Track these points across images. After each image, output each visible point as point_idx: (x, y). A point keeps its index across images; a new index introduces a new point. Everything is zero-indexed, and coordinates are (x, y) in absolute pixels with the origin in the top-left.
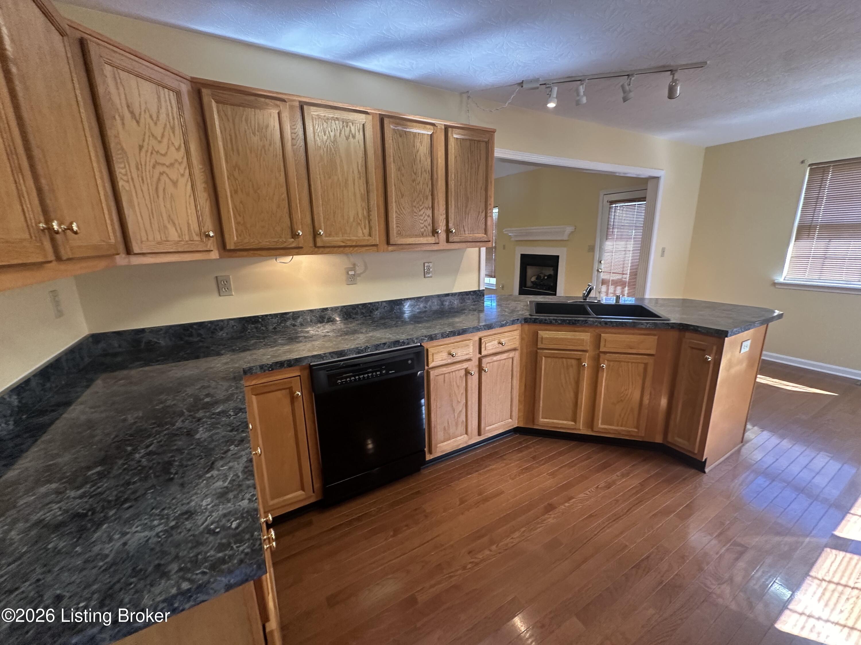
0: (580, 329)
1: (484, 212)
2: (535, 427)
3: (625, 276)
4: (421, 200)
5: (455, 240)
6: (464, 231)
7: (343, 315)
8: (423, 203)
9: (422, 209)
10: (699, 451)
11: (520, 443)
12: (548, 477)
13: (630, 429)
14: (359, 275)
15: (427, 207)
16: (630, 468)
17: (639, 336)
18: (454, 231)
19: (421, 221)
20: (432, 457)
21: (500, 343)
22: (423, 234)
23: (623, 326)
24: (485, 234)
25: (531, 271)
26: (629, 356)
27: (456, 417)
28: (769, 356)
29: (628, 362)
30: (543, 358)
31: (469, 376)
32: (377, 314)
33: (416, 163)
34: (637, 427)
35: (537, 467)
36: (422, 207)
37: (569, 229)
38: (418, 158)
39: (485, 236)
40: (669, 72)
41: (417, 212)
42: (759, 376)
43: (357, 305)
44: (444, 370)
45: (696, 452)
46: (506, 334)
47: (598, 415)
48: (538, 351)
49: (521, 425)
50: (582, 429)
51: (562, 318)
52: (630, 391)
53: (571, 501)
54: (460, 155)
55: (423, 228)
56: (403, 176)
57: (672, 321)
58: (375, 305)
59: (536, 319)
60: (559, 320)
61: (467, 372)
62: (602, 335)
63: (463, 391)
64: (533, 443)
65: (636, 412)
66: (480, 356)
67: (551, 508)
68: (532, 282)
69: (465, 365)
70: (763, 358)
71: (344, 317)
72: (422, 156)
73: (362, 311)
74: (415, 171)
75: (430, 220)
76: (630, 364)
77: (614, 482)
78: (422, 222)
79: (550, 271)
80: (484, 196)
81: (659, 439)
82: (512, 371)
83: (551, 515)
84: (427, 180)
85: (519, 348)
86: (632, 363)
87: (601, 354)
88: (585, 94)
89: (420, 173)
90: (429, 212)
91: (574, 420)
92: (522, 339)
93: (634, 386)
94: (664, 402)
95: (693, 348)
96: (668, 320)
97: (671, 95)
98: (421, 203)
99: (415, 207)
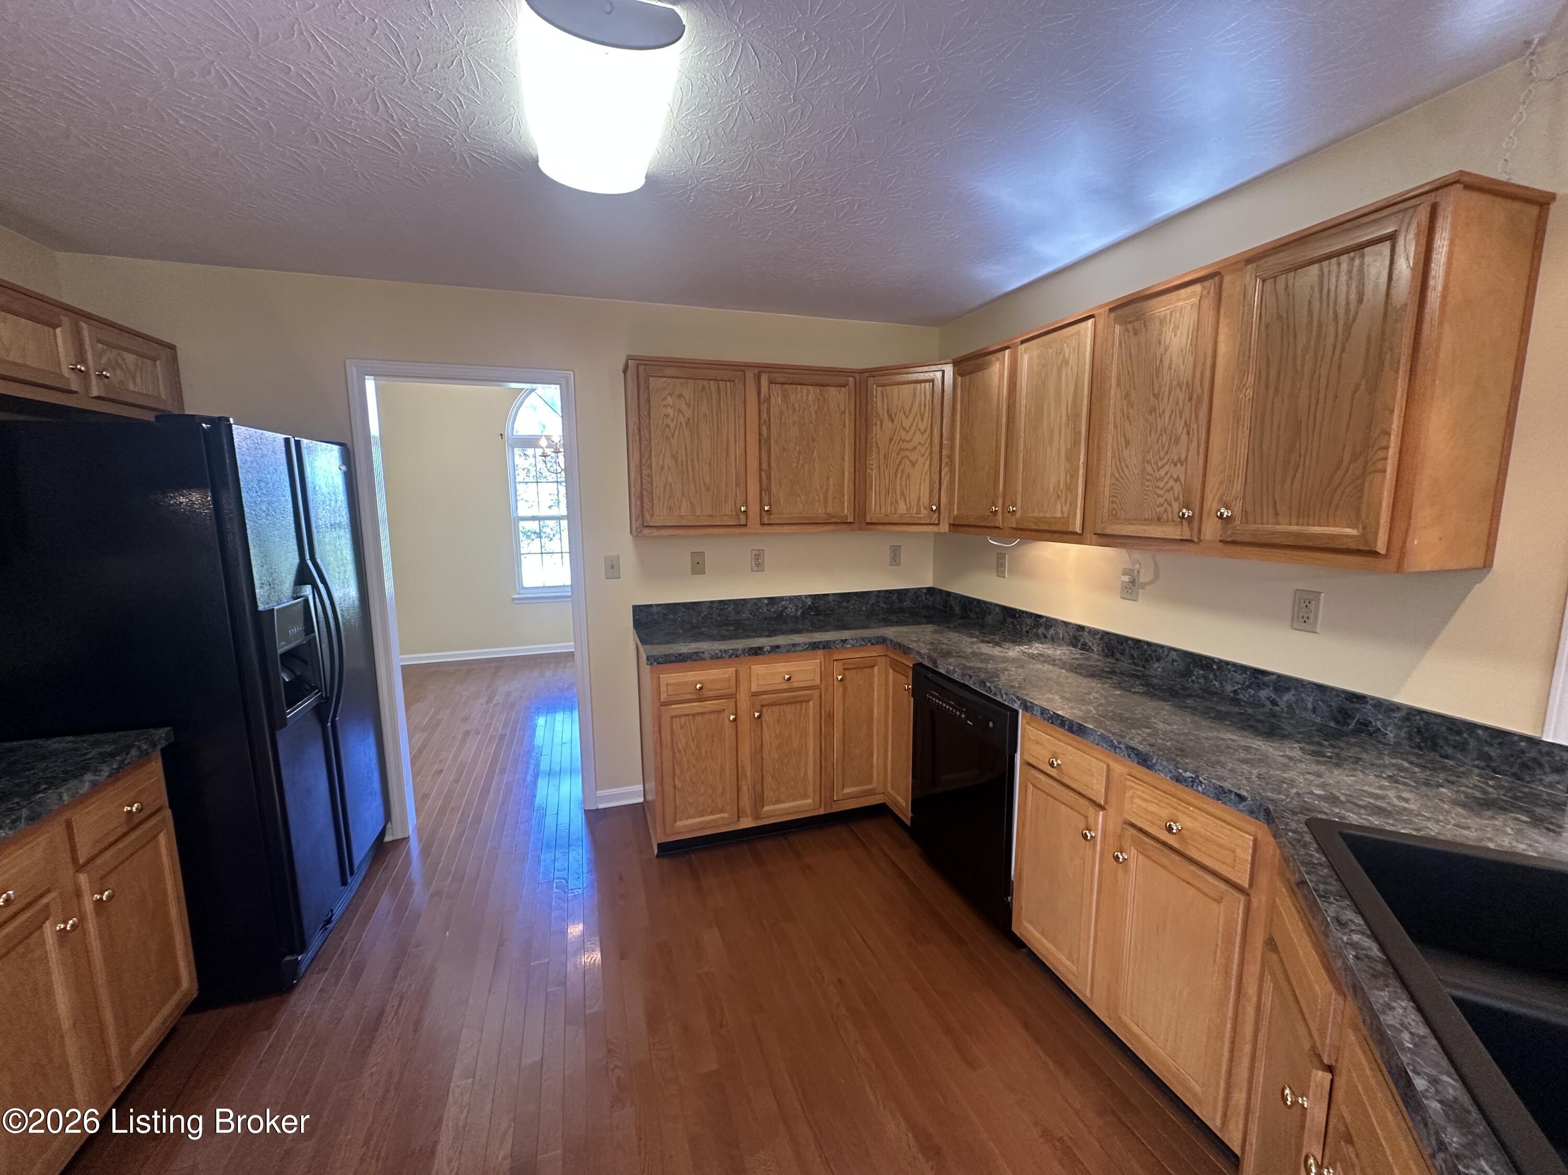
1: (1361, 460)
4: (1163, 447)
6: (1276, 515)
7: (1102, 647)
8: (1167, 452)
9: (1163, 466)
14: (1143, 586)
15: (1175, 459)
18: (1229, 514)
19: (1159, 492)
22: (1159, 518)
24: (1357, 527)
32: (1156, 670)
33: (1160, 376)
36: (1166, 460)
38: (1166, 363)
39: (1355, 532)
41: (1151, 471)
43: (1127, 639)
55: (1161, 505)
56: (1132, 406)
58: (1155, 651)
71: (1103, 650)
72: (1174, 358)
73: (1133, 652)
74: (1156, 390)
75: (1178, 489)
78: (1162, 492)
84: (1181, 403)
89: (1166, 393)
90: (1180, 471)
98: (1162, 454)
99: (1149, 462)
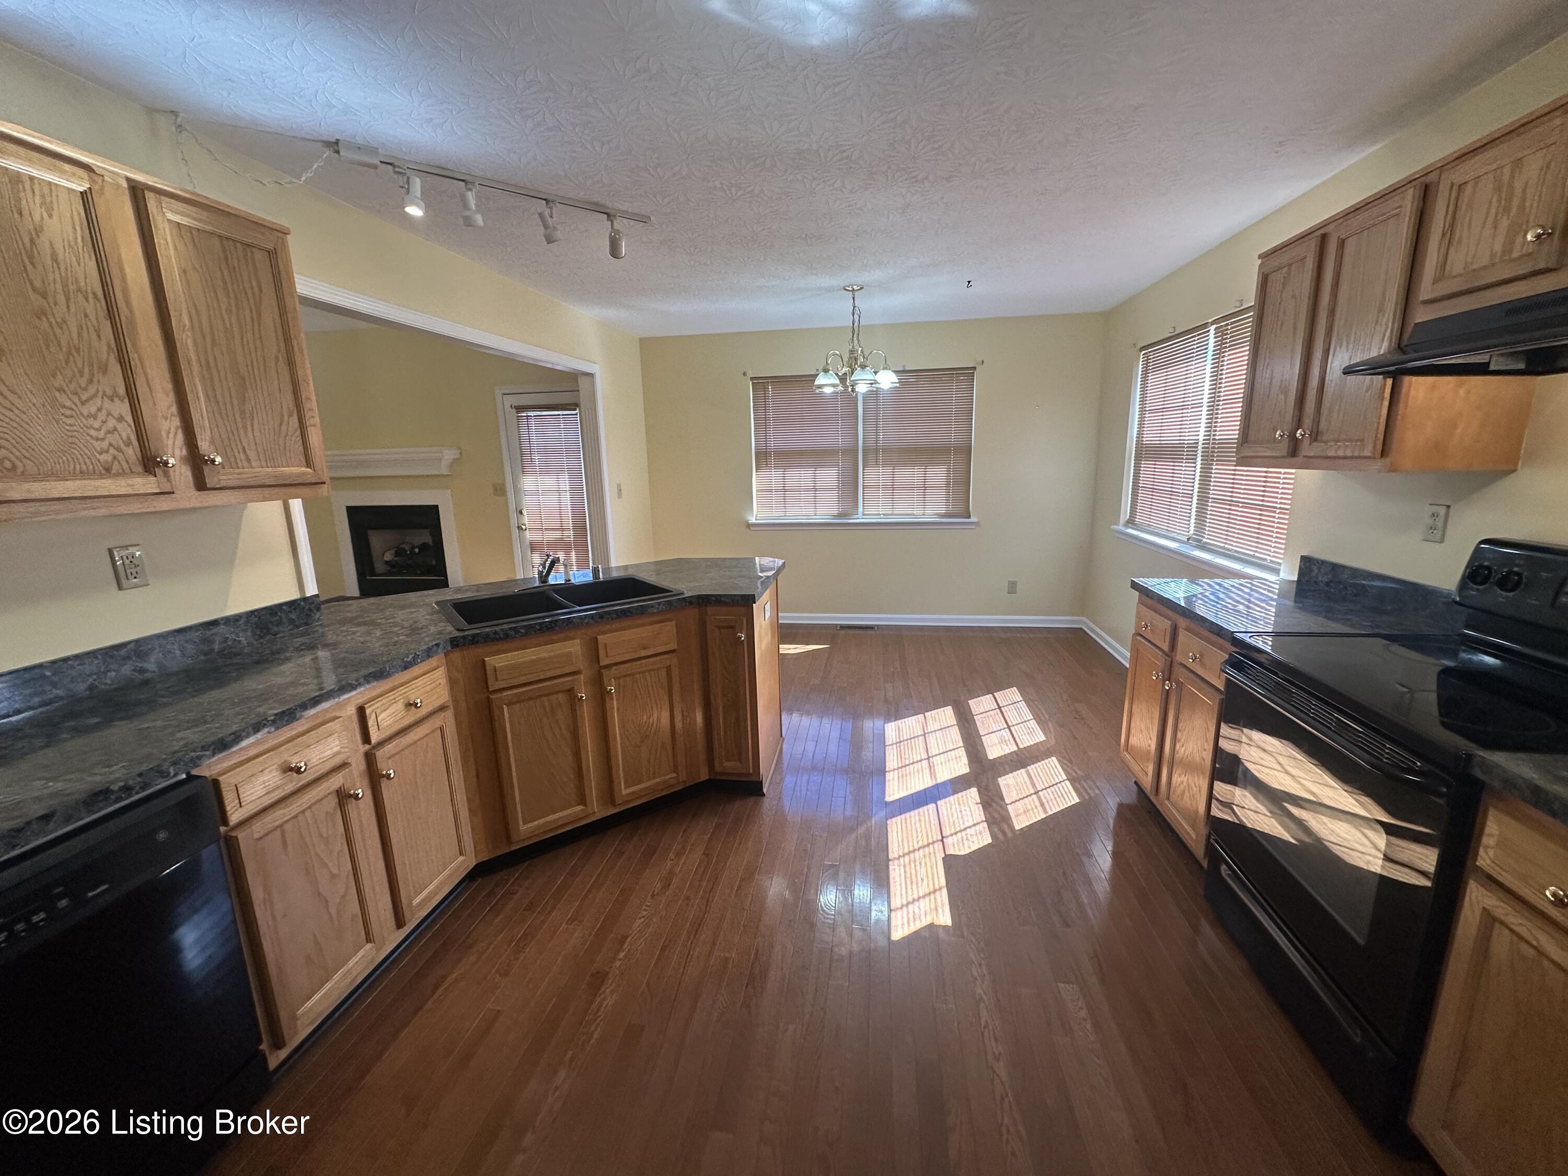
0: (561, 636)
1: (295, 415)
2: (513, 849)
3: (566, 533)
4: (81, 372)
5: (223, 484)
6: (248, 460)
8: (91, 381)
9: (90, 399)
10: (754, 769)
11: (491, 894)
12: (572, 926)
13: (667, 777)
15: (109, 393)
16: (682, 837)
17: (649, 628)
18: (218, 460)
19: (93, 433)
20: (283, 1054)
21: (411, 705)
22: (108, 470)
23: (627, 616)
24: (308, 466)
25: (377, 541)
26: (643, 661)
27: (335, 916)
28: (787, 618)
29: (645, 672)
30: (505, 708)
31: (351, 806)
33: (38, 263)
34: (675, 769)
35: (543, 922)
36: (91, 392)
37: (449, 455)
38: (45, 250)
39: (309, 470)
40: (606, 216)
41: (70, 405)
42: (780, 646)
44: (281, 815)
45: (751, 771)
46: (420, 682)
47: (619, 776)
48: (492, 697)
49: (484, 857)
50: (598, 811)
51: (525, 623)
52: (655, 715)
53: (625, 946)
54: (195, 268)
55: (106, 451)
57: (687, 594)
59: (474, 636)
60: (522, 627)
61: (344, 797)
62: (599, 637)
63: (340, 844)
64: (516, 879)
65: (669, 748)
66: (367, 747)
67: (600, 978)
68: (387, 563)
69: (336, 781)
70: (780, 622)
72: (58, 246)
74: (39, 286)
75: (127, 430)
76: (647, 673)
77: (671, 873)
78: (101, 434)
79: (425, 537)
80: (288, 379)
81: (704, 776)
82: (446, 755)
83: (604, 992)
84: (92, 319)
85: (450, 704)
86: (649, 671)
87: (603, 671)
88: (479, 209)
89: (61, 296)
90: (123, 408)
91: (582, 800)
92: (452, 682)
93: (659, 706)
94: (699, 718)
95: (720, 628)
96: (682, 594)
97: (615, 252)
98: (82, 382)
99: (61, 391)
